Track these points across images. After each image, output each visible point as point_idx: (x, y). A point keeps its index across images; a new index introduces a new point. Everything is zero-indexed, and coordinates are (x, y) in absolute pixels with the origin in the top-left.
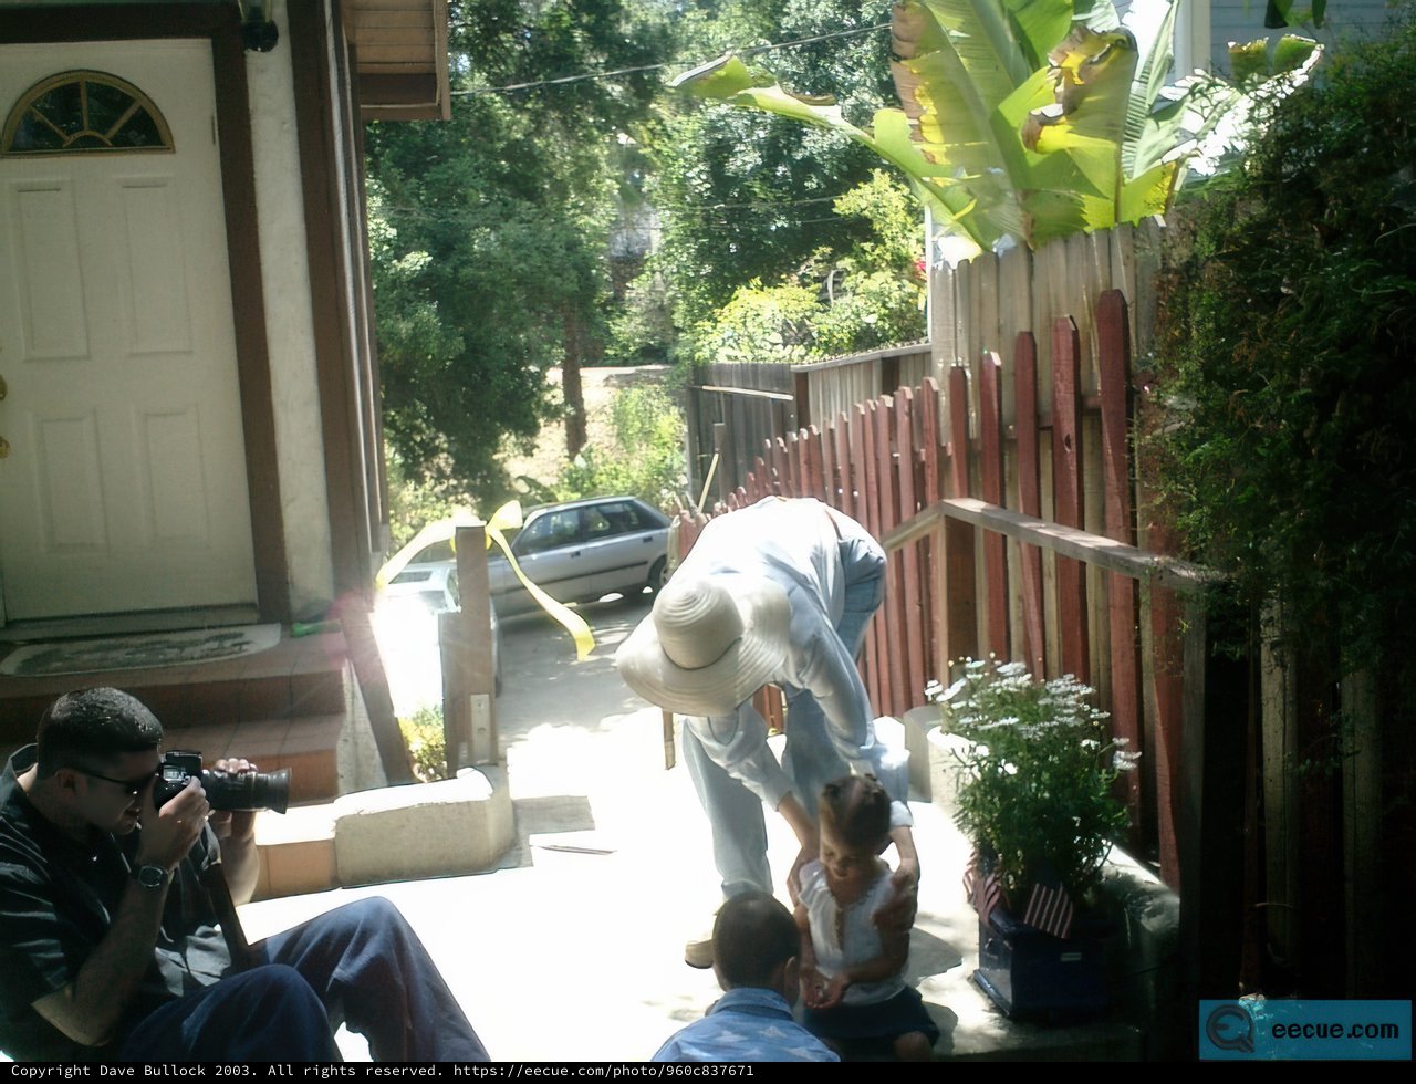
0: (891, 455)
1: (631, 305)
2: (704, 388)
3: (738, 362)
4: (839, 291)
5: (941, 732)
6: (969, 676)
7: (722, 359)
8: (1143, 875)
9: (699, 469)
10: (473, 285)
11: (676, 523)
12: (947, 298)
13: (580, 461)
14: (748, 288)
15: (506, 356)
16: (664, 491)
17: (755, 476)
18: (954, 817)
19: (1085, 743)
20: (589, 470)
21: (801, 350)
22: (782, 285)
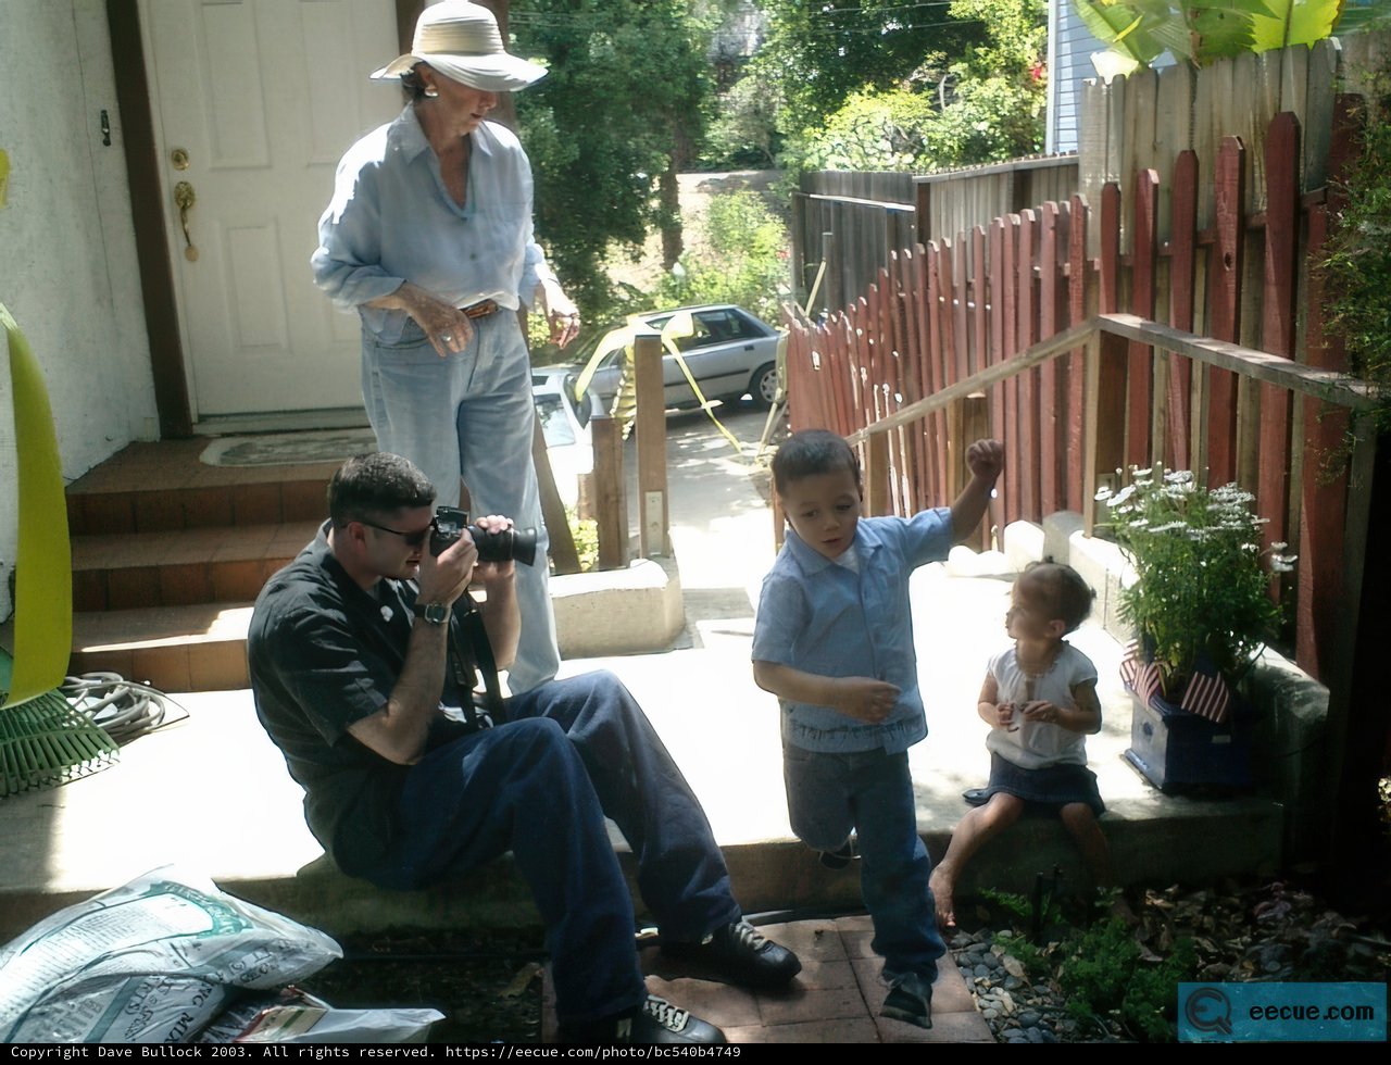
0: (1032, 268)
1: (725, 109)
2: (812, 196)
3: (846, 170)
4: (951, 97)
5: (1083, 535)
6: (1138, 482)
7: (831, 167)
8: (1289, 667)
9: (804, 279)
10: (587, 89)
11: (785, 332)
12: (1100, 113)
13: (678, 269)
14: (861, 94)
15: (616, 162)
16: (763, 299)
17: (878, 288)
18: (1117, 611)
19: (1245, 546)
20: (687, 278)
21: (909, 158)
22: (896, 91)
